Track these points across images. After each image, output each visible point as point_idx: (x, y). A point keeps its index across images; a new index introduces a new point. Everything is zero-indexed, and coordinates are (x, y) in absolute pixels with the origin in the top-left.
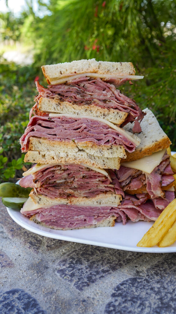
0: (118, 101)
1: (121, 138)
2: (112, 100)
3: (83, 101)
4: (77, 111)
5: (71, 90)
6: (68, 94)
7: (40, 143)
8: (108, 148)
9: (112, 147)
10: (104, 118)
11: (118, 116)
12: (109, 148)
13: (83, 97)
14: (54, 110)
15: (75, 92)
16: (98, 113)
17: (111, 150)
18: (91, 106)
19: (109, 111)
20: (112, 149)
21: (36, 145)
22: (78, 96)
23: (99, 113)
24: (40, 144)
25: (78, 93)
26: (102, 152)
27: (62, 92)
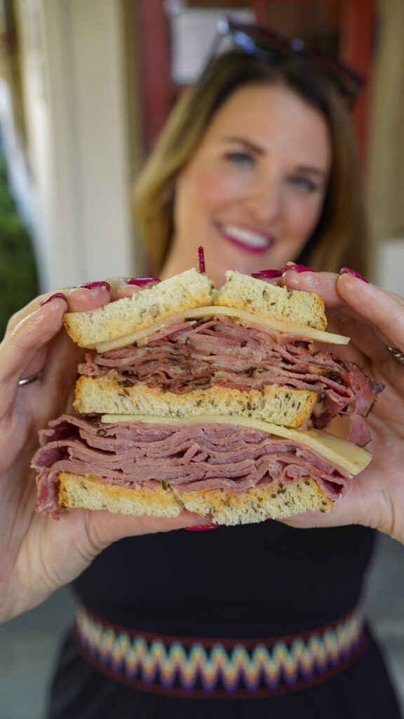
0: (290, 367)
1: (302, 457)
2: (269, 367)
3: (189, 381)
4: (175, 409)
5: (155, 357)
6: (149, 369)
7: (85, 488)
8: (272, 493)
9: (284, 488)
10: (250, 415)
11: (290, 403)
12: (275, 493)
13: (188, 371)
14: (116, 408)
15: (167, 360)
16: (232, 404)
17: (281, 495)
18: (212, 390)
19: (263, 395)
20: (283, 492)
21: (76, 492)
22: (175, 371)
23: (234, 403)
24: (84, 491)
25: (174, 361)
26: (262, 510)
27: (133, 365)
